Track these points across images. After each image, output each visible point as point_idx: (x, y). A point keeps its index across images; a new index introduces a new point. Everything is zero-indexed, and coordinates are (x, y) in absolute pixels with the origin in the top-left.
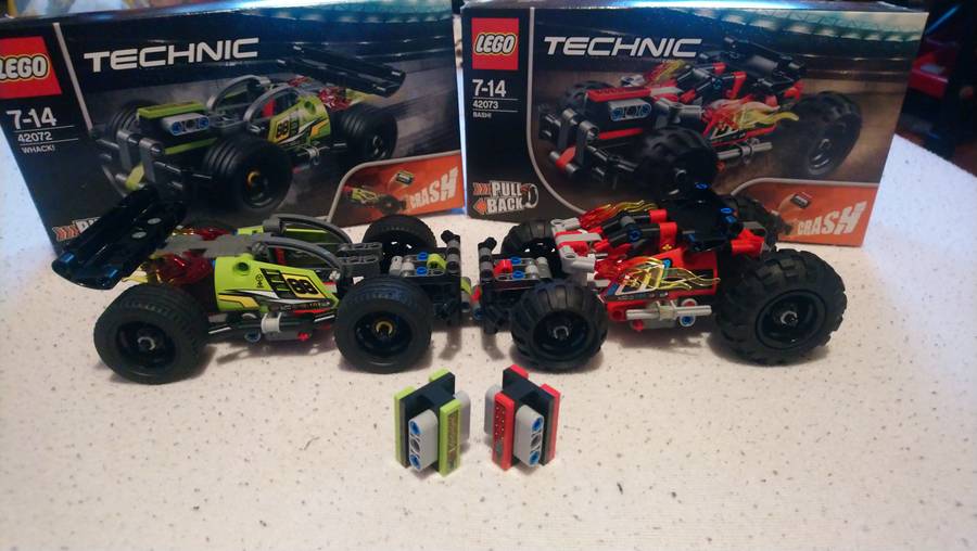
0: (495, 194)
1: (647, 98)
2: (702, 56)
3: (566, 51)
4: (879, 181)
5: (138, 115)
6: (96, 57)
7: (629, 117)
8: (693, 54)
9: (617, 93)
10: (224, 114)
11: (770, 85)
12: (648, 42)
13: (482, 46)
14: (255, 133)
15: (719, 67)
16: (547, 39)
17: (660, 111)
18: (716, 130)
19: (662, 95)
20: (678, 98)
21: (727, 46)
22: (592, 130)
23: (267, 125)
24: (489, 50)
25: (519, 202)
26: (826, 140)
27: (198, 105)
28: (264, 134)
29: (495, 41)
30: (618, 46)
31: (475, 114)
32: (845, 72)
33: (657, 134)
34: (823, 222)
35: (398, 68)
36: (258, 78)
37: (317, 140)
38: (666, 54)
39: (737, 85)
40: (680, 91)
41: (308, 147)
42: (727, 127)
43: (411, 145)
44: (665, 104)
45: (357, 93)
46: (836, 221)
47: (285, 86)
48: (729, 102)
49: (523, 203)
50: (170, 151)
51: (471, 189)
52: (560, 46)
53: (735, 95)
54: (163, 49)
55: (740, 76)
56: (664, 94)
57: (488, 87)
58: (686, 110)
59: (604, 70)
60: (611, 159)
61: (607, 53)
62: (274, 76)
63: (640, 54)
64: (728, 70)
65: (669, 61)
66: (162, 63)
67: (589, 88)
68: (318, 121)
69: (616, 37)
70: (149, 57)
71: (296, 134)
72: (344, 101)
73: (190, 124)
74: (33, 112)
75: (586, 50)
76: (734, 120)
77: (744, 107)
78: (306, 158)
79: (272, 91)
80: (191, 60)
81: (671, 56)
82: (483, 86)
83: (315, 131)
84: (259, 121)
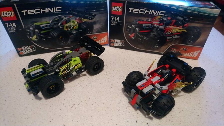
0: (115, 42)
1: (152, 24)
2: (166, 15)
3: (134, 12)
4: (203, 46)
5: (34, 24)
6: (24, 12)
7: (147, 28)
8: (163, 15)
9: (145, 22)
10: (54, 24)
11: (181, 23)
12: (153, 11)
13: (114, 9)
14: (61, 28)
15: (169, 18)
16: (129, 9)
17: (155, 27)
18: (167, 32)
19: (155, 24)
20: (159, 24)
21: (172, 14)
22: (139, 30)
23: (64, 26)
24: (116, 10)
25: (121, 44)
26: (192, 37)
27: (48, 22)
28: (63, 28)
29: (117, 8)
30: (146, 12)
31: (112, 24)
32: (199, 22)
33: (153, 32)
34: (189, 54)
35: (94, 14)
36: (62, 16)
37: (75, 29)
38: (157, 14)
39: (173, 23)
40: (160, 23)
41: (73, 31)
42: (170, 32)
43: (97, 31)
44: (156, 26)
45: (84, 19)
46: (192, 54)
47: (68, 18)
48: (171, 26)
49: (122, 44)
50: (42, 32)
51: (110, 40)
52: (132, 10)
53: (172, 25)
54: (39, 9)
55: (174, 21)
56: (156, 23)
57: (115, 18)
58: (161, 27)
59: (142, 17)
60: (142, 37)
61: (143, 13)
62: (65, 16)
63: (151, 14)
64: (171, 19)
65: (157, 16)
66: (39, 13)
67: (139, 21)
68: (76, 25)
69: (146, 9)
70: (36, 11)
71: (70, 28)
72: (81, 21)
73: (46, 26)
74: (11, 24)
75: (138, 12)
76: (172, 30)
77: (174, 28)
78: (73, 34)
79: (65, 19)
80: (46, 12)
81: (158, 15)
82: (114, 18)
83: (75, 28)
84: (62, 25)
